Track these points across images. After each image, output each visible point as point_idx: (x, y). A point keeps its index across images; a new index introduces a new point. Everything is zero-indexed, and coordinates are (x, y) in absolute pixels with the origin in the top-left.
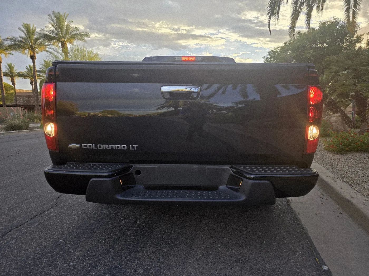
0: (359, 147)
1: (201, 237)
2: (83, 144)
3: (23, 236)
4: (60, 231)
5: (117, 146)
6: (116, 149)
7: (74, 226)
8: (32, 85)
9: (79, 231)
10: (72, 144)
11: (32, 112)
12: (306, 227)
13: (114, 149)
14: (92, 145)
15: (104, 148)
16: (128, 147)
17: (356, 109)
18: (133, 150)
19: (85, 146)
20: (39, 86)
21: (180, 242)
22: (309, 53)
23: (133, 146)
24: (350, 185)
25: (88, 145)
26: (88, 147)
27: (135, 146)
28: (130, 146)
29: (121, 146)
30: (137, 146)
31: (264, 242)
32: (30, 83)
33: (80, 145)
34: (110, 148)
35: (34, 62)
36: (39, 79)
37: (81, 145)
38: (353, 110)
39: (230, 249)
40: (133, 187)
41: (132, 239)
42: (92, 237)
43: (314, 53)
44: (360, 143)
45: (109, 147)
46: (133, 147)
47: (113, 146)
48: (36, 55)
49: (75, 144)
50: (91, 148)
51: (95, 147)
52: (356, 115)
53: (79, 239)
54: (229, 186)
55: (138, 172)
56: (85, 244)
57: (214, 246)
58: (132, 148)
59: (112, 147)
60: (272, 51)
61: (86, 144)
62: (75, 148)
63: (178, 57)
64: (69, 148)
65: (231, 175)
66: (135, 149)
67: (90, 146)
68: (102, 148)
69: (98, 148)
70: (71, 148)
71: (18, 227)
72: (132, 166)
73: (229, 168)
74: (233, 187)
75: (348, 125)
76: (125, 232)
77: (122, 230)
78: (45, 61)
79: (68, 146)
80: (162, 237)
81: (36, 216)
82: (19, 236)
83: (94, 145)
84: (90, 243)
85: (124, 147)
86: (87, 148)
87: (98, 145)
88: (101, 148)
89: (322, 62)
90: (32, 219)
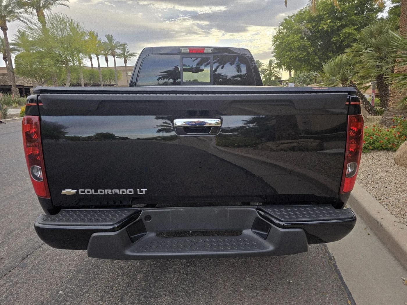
0: (383, 146)
1: (221, 279)
2: (80, 190)
3: (15, 288)
4: (58, 278)
5: (122, 191)
6: (121, 194)
7: (74, 269)
8: (6, 61)
9: (81, 276)
10: (66, 190)
11: (8, 95)
12: (334, 255)
13: (118, 194)
14: (91, 190)
15: (106, 194)
16: (136, 192)
17: (376, 91)
18: (141, 194)
19: (82, 192)
20: (15, 63)
21: (198, 287)
22: (326, 24)
23: (142, 190)
24: (377, 199)
25: (86, 190)
26: (86, 192)
27: (144, 190)
28: (138, 190)
29: (127, 190)
30: (146, 190)
31: (291, 281)
32: (3, 59)
33: (76, 191)
34: (114, 193)
35: (5, 34)
36: (14, 53)
37: (78, 191)
38: (373, 92)
39: (255, 294)
40: (143, 235)
41: (143, 286)
42: (96, 285)
43: (332, 24)
44: (384, 141)
45: (112, 192)
46: (142, 192)
47: (117, 191)
48: (8, 24)
49: (71, 190)
50: (89, 194)
51: (95, 193)
52: (376, 97)
53: (82, 290)
54: (254, 230)
55: (148, 217)
56: (89, 296)
57: (236, 291)
58: (140, 192)
59: (115, 192)
60: (285, 19)
61: (84, 190)
62: (71, 194)
63: (184, 48)
64: (63, 194)
65: (257, 218)
66: (144, 193)
67: (88, 192)
68: (104, 194)
69: (99, 193)
70: (65, 195)
71: (7, 274)
72: (141, 211)
73: (254, 210)
74: (259, 232)
75: (368, 111)
76: (134, 275)
77: (130, 272)
78: (19, 32)
79: (62, 192)
80: (178, 280)
81: (28, 255)
82: (9, 288)
83: (93, 190)
84: (96, 294)
85: (130, 192)
86: (84, 194)
87: (99, 190)
88: (102, 193)
89: (341, 35)
90: (23, 260)
